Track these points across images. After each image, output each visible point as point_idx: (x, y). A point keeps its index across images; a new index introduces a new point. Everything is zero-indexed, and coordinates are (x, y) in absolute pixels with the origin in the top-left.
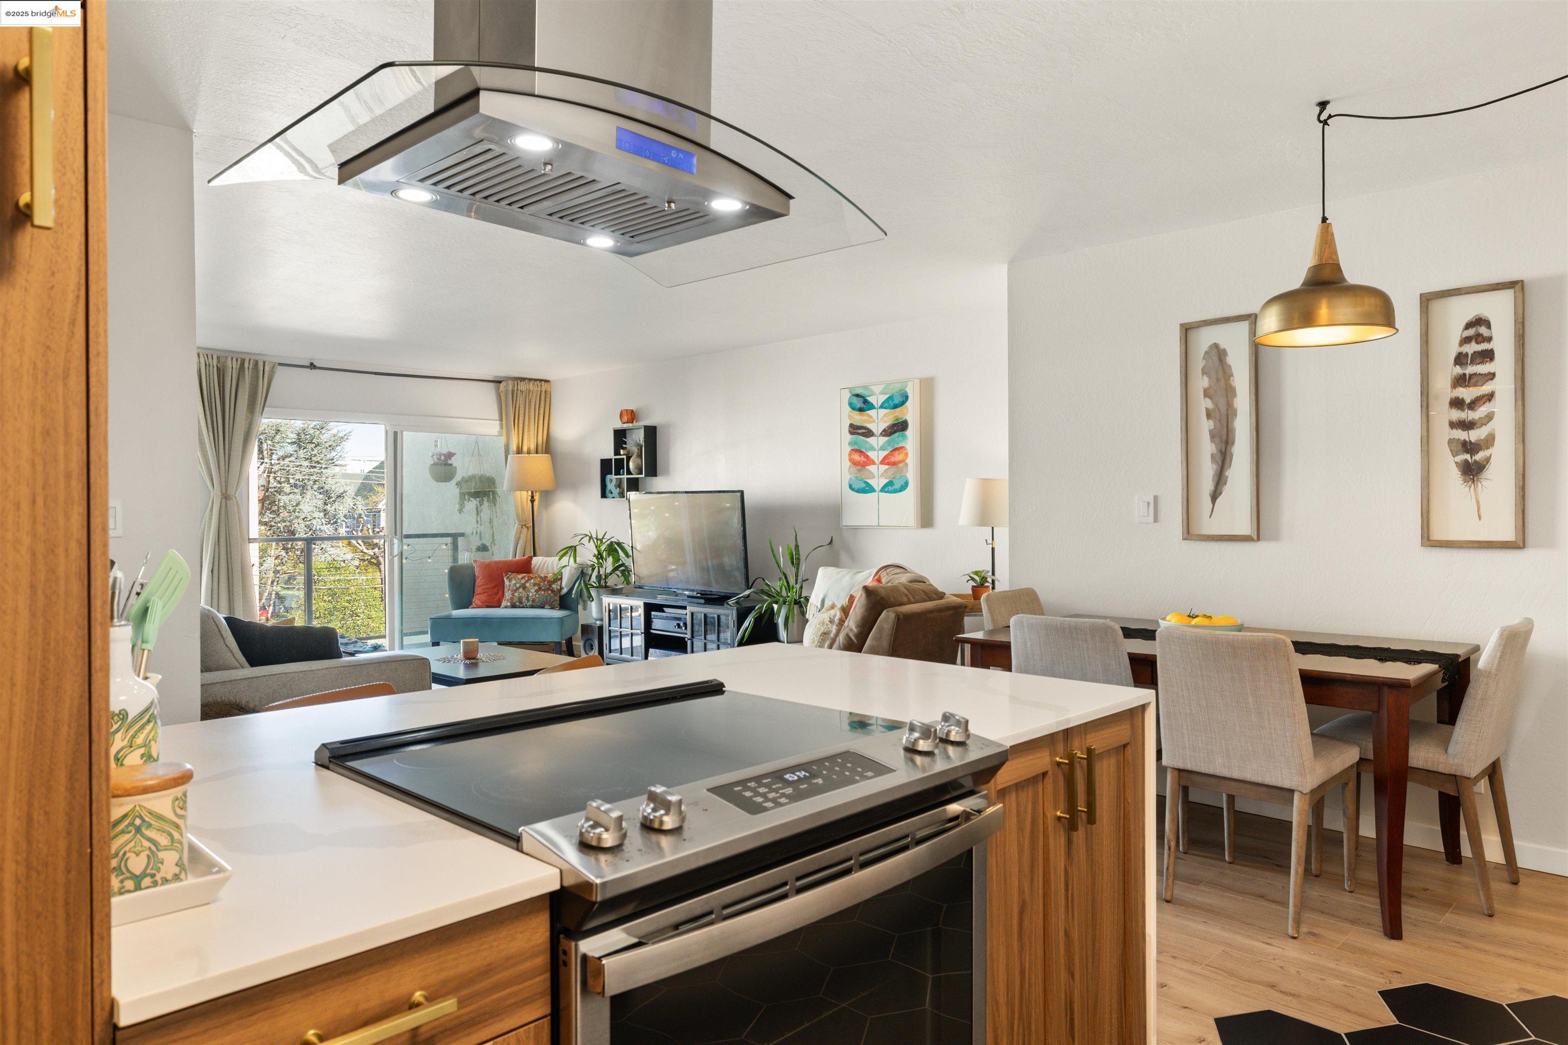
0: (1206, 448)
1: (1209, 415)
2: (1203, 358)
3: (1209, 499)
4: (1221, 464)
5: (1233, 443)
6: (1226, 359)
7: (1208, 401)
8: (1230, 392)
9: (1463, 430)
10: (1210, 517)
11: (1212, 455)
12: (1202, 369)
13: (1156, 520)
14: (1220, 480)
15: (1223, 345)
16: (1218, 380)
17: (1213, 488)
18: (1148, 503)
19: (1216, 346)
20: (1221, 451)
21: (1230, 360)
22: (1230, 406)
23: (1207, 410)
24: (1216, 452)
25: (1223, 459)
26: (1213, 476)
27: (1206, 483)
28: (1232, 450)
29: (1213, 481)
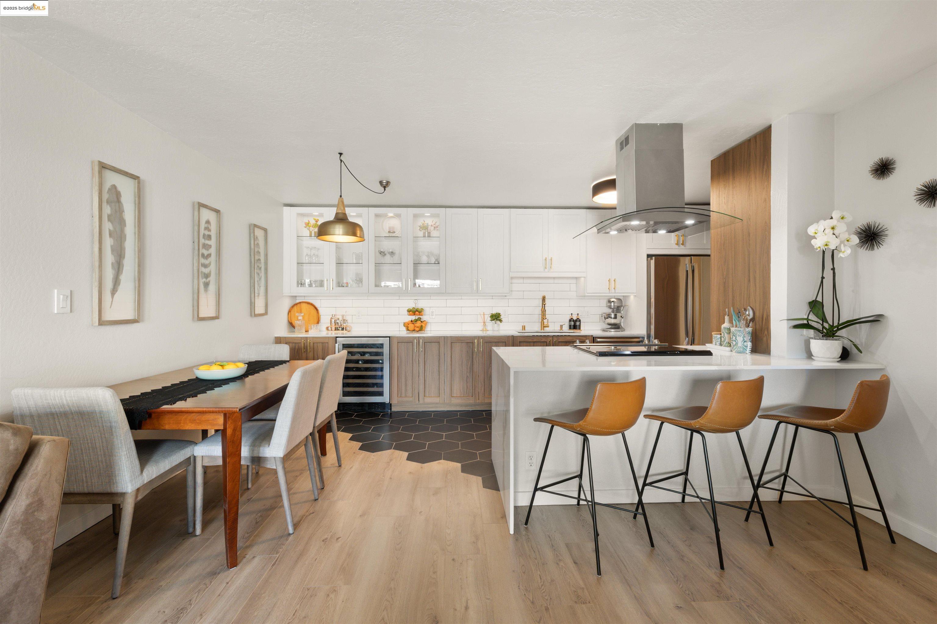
0: (109, 258)
1: (111, 235)
2: (108, 192)
3: (110, 294)
4: (117, 271)
5: (124, 257)
6: (120, 199)
7: (110, 224)
8: (122, 222)
9: (204, 268)
10: (110, 308)
11: (112, 263)
12: (107, 200)
13: (71, 311)
14: (116, 282)
15: (120, 188)
16: (116, 212)
17: (112, 287)
18: (67, 296)
19: (114, 187)
20: (117, 262)
21: (123, 199)
22: (122, 231)
23: (110, 230)
24: (114, 261)
25: (118, 267)
26: (113, 279)
27: (109, 284)
28: (124, 261)
29: (112, 282)
